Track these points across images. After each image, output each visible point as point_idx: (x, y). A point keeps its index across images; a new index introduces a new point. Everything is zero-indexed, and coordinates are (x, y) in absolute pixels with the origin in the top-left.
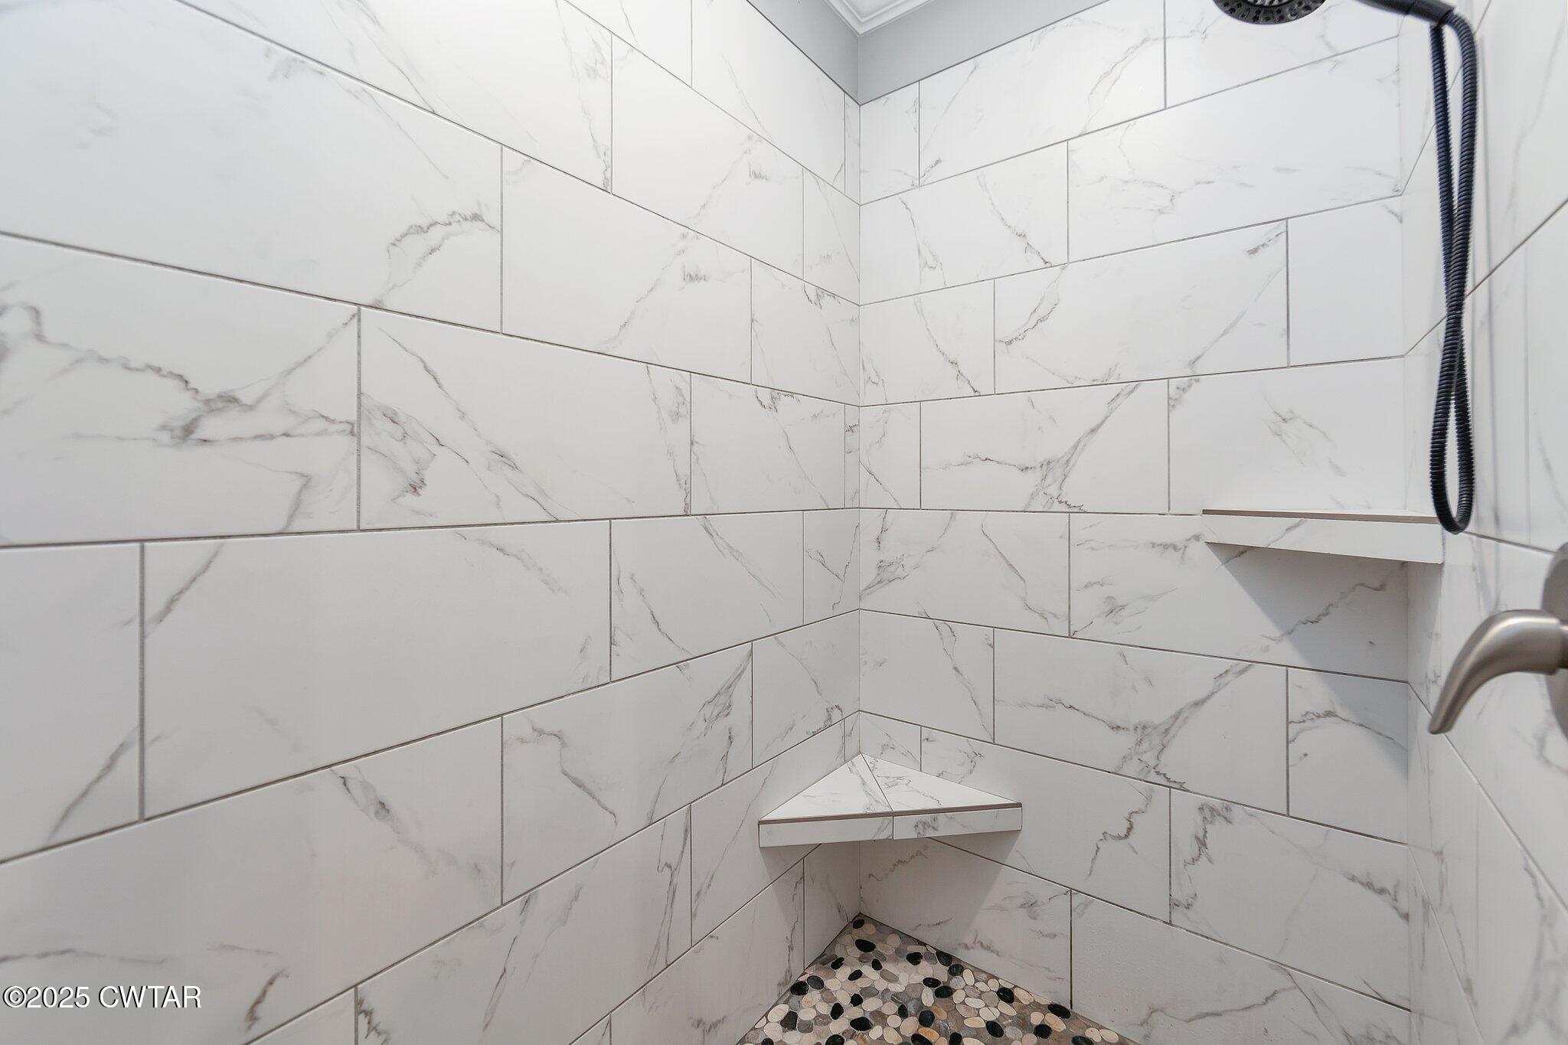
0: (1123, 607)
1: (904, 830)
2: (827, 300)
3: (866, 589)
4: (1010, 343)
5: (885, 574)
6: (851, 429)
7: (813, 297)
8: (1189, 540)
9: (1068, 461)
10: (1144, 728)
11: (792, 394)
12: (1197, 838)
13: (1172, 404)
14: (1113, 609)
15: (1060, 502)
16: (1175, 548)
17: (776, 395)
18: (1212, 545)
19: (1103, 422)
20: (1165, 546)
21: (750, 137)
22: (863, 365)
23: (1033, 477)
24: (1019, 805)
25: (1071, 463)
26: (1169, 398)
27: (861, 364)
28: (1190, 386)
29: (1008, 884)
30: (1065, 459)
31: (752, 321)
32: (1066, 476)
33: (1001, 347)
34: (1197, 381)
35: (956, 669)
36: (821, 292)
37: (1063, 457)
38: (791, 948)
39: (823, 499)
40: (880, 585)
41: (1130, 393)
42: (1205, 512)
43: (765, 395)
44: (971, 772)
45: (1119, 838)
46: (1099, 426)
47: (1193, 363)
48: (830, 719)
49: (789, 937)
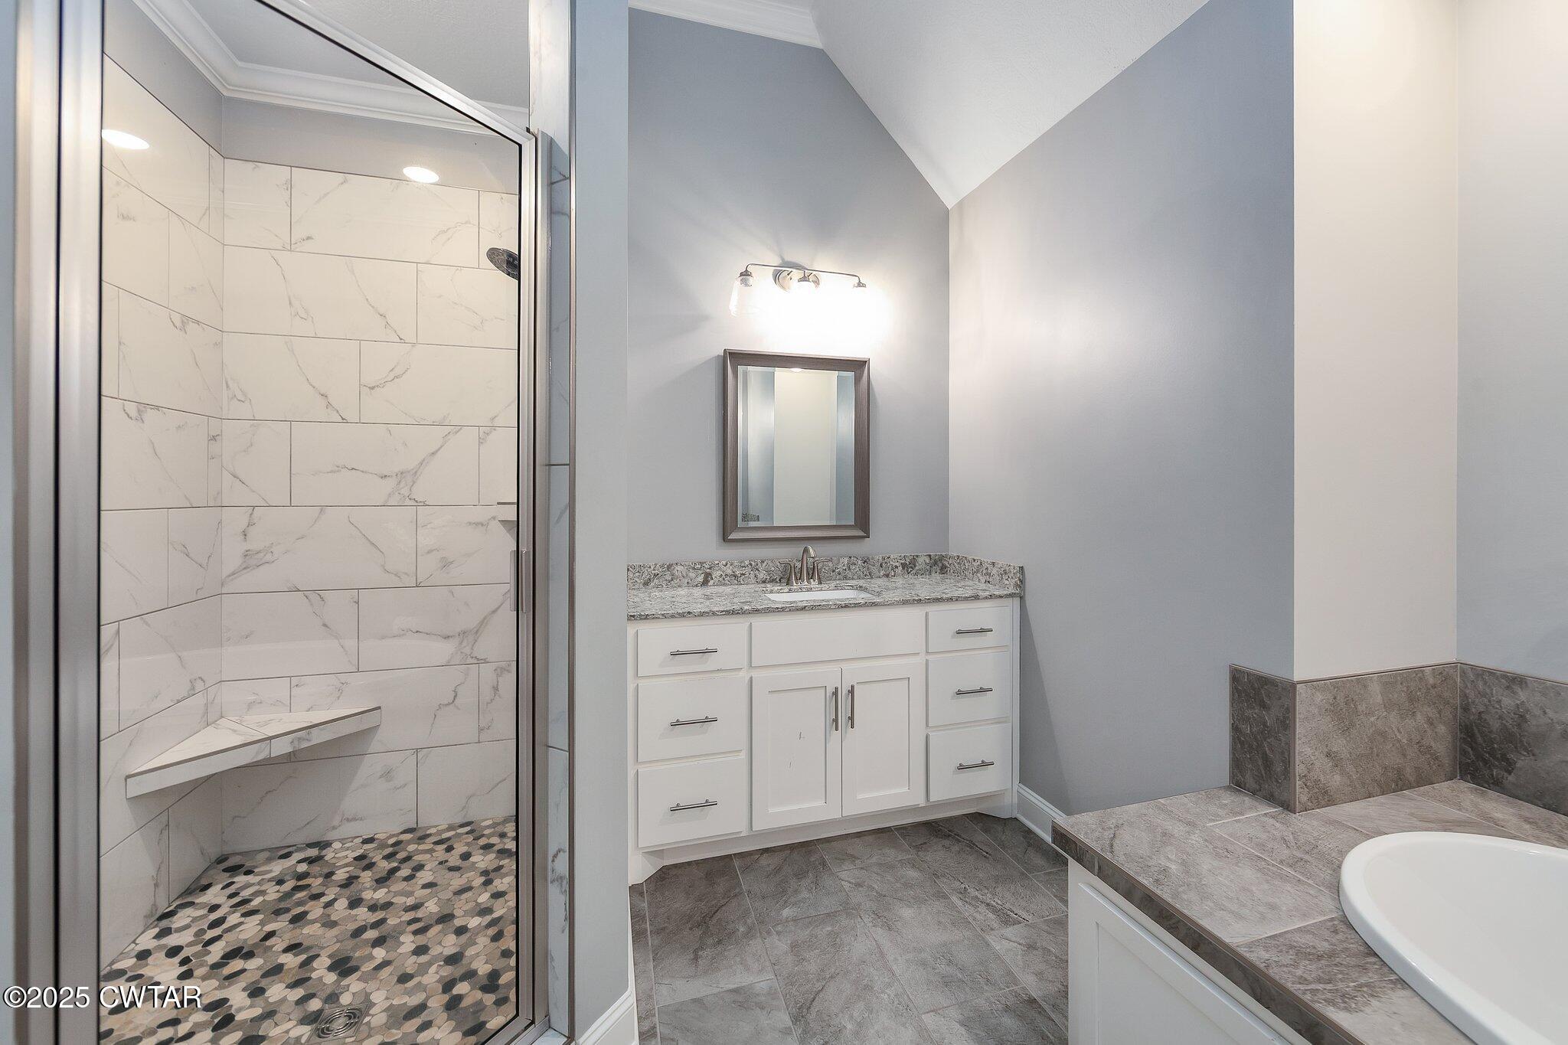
0: (452, 563)
1: (281, 748)
2: (191, 327)
3: (229, 576)
4: (372, 388)
5: (251, 560)
6: (214, 438)
7: (178, 324)
8: (489, 520)
9: (416, 472)
10: (464, 633)
11: (157, 408)
12: (494, 687)
13: (481, 441)
14: (446, 564)
15: (410, 499)
16: (482, 525)
17: (142, 408)
18: (502, 522)
19: (439, 449)
20: (477, 524)
21: (118, 183)
22: (227, 383)
23: (390, 483)
24: (379, 708)
25: (418, 474)
26: (480, 438)
27: (224, 382)
28: (491, 432)
29: (370, 766)
30: (415, 470)
31: (120, 343)
32: (414, 482)
33: (365, 390)
34: (495, 429)
35: (325, 625)
36: (186, 320)
37: (413, 469)
38: (156, 885)
39: (187, 498)
40: (245, 571)
41: (456, 432)
42: (499, 503)
43: (132, 408)
44: (339, 698)
45: (449, 704)
46: (437, 451)
47: (493, 419)
48: (193, 688)
49: (155, 876)
